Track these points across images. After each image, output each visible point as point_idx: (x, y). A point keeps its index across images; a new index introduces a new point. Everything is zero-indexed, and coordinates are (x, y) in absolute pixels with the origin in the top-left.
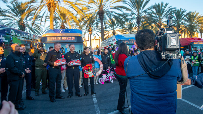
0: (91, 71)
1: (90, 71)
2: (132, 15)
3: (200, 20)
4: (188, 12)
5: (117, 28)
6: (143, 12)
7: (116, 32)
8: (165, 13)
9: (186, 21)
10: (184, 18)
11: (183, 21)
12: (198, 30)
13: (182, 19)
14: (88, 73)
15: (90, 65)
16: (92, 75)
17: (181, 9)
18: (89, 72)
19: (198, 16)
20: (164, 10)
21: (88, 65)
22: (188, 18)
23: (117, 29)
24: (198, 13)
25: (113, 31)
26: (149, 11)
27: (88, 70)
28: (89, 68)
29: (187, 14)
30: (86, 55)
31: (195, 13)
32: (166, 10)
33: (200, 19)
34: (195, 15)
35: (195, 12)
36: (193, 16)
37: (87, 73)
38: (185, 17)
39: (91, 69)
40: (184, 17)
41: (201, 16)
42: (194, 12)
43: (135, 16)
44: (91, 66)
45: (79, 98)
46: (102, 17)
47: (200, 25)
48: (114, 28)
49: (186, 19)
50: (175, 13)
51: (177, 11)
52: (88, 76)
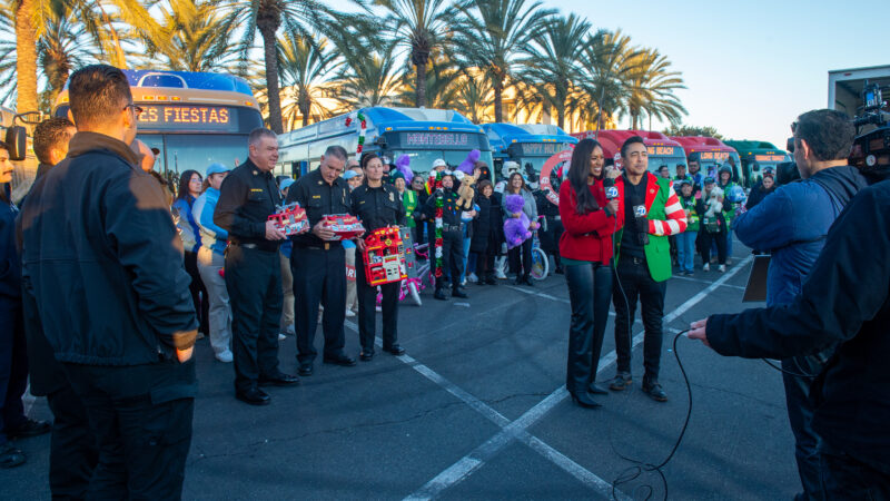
0: (397, 255)
1: (391, 256)
2: (399, 26)
3: (631, 65)
4: (593, 32)
5: (318, 77)
6: (438, 17)
7: (313, 95)
8: (517, 27)
9: (586, 65)
10: (579, 53)
11: (577, 64)
12: (624, 101)
13: (575, 58)
14: (384, 263)
15: (391, 231)
16: (401, 274)
17: (572, 17)
18: (387, 261)
19: (628, 48)
20: (513, 16)
21: (383, 232)
22: (592, 57)
23: (319, 81)
24: (628, 39)
25: (300, 91)
26: (462, 15)
27: (384, 252)
28: (389, 242)
29: (593, 40)
30: (370, 189)
31: (616, 37)
32: (520, 15)
33: (630, 63)
34: (617, 42)
35: (619, 32)
36: (611, 46)
37: (380, 265)
38: (584, 53)
39: (394, 250)
40: (582, 50)
41: (636, 50)
42: (614, 32)
43: (406, 31)
44: (393, 236)
45: (346, 371)
46: (269, 22)
47: (632, 83)
48: (302, 78)
49: (588, 58)
50: (549, 31)
51: (556, 24)
52: (385, 277)
